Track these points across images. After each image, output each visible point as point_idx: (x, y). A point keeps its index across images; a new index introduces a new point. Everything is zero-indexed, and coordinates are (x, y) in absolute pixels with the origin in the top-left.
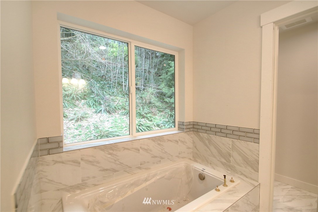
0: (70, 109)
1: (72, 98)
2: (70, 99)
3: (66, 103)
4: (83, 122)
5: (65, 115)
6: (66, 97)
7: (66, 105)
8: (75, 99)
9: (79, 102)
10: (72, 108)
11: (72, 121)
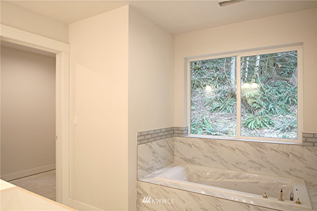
0: (281, 115)
1: (286, 102)
2: (284, 104)
3: (276, 109)
4: (290, 133)
5: (271, 123)
6: (280, 102)
7: (277, 111)
8: (290, 103)
9: (295, 106)
10: (283, 115)
11: (278, 131)
